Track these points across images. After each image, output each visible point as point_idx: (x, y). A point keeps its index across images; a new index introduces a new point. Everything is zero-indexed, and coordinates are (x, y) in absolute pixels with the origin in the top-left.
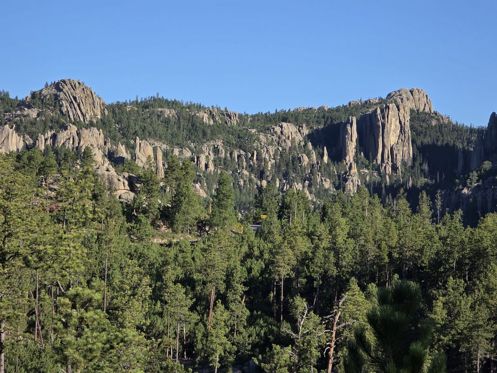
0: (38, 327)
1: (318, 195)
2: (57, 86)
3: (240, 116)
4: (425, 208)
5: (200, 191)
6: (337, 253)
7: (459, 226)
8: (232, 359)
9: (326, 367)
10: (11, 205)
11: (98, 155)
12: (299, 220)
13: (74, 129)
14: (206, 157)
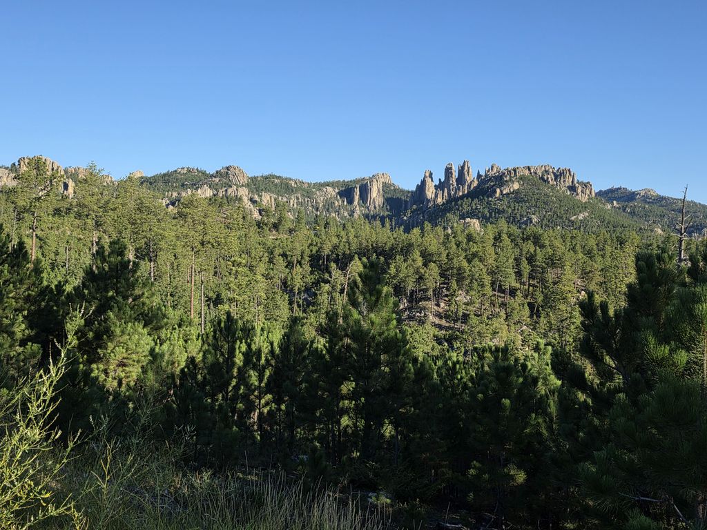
0: (218, 274)
1: (342, 219)
2: (227, 168)
3: (308, 184)
4: (388, 225)
5: (290, 216)
6: (349, 244)
7: (402, 233)
8: (303, 289)
9: (343, 293)
10: (207, 221)
11: (246, 199)
12: (333, 230)
13: (235, 187)
14: (293, 201)
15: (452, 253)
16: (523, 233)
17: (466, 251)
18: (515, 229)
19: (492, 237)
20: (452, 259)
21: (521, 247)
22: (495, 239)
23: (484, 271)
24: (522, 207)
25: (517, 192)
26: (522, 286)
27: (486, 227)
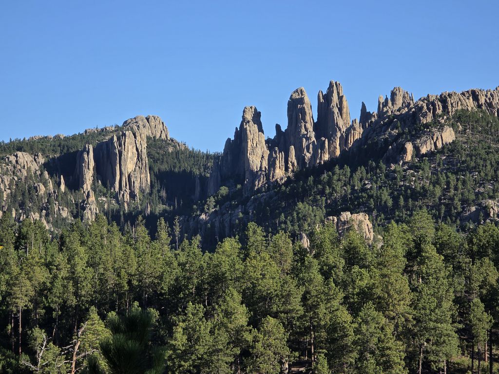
1: (56, 224)
4: (163, 234)
6: (76, 282)
7: (198, 251)
12: (36, 251)
15: (314, 293)
16: (470, 242)
17: (344, 285)
18: (451, 232)
19: (401, 251)
20: (315, 306)
21: (468, 273)
22: (409, 256)
23: (390, 329)
24: (464, 183)
25: (451, 149)
26: (476, 363)
27: (387, 230)
